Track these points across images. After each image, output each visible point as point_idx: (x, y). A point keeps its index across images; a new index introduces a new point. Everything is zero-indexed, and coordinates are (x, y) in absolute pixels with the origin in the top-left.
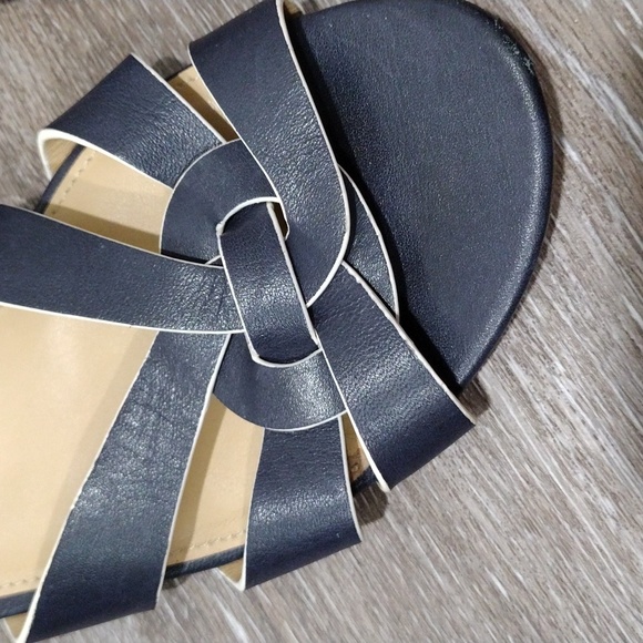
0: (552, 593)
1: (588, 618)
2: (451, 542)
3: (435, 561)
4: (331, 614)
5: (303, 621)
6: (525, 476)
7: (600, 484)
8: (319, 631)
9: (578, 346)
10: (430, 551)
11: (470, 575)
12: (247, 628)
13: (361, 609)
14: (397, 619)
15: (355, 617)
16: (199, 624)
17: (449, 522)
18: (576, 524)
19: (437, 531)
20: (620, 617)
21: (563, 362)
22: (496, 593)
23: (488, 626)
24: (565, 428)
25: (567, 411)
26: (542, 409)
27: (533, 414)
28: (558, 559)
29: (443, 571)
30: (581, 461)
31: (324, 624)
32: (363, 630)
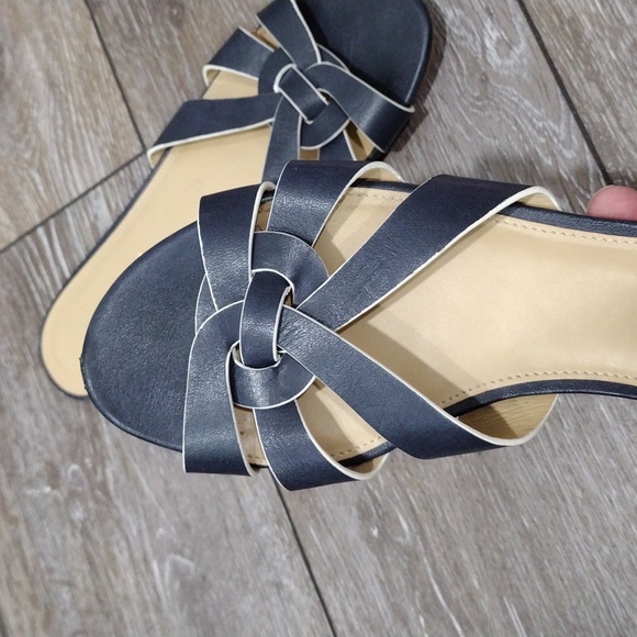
0: (549, 530)
1: (564, 544)
2: (506, 498)
3: (499, 506)
4: (447, 523)
5: (434, 524)
6: (544, 473)
7: (577, 483)
8: (441, 531)
9: (575, 417)
10: (496, 501)
11: (512, 515)
12: (409, 525)
13: (461, 523)
14: (477, 530)
15: (458, 525)
16: (386, 518)
17: (507, 490)
18: (564, 499)
19: (501, 493)
20: (578, 544)
21: (567, 423)
22: (523, 525)
23: (518, 540)
24: (565, 455)
25: (566, 447)
26: (556, 445)
27: (551, 445)
28: (554, 514)
29: (502, 512)
30: (570, 471)
31: (444, 527)
32: (461, 533)
